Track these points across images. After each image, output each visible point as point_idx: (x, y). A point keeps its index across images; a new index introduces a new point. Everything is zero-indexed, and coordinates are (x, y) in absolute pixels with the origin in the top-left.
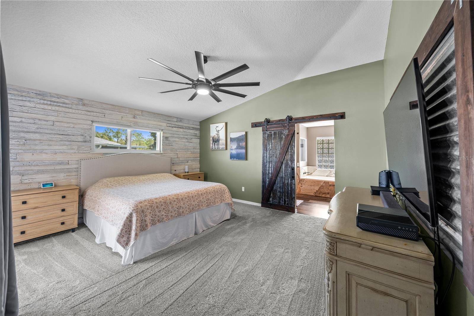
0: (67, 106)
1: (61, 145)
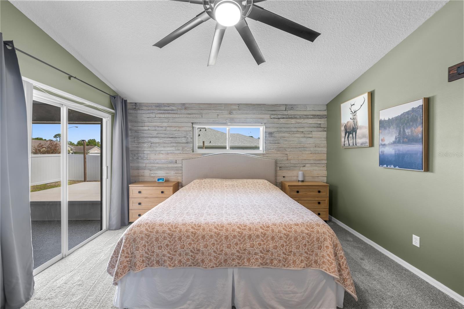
0: (174, 112)
1: (171, 147)
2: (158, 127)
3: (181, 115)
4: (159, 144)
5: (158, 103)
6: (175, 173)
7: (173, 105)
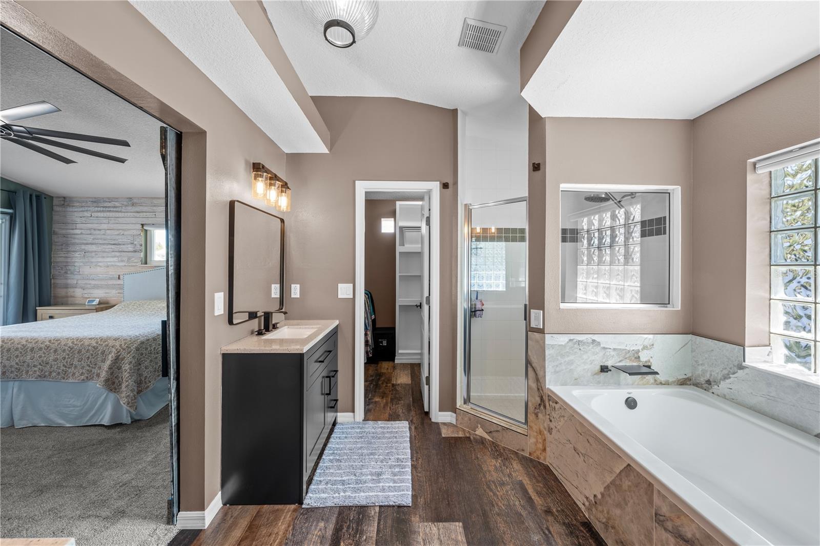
0: (117, 209)
1: (112, 257)
2: (95, 230)
3: (126, 214)
4: (96, 253)
5: (95, 198)
6: (119, 293)
7: (116, 199)
